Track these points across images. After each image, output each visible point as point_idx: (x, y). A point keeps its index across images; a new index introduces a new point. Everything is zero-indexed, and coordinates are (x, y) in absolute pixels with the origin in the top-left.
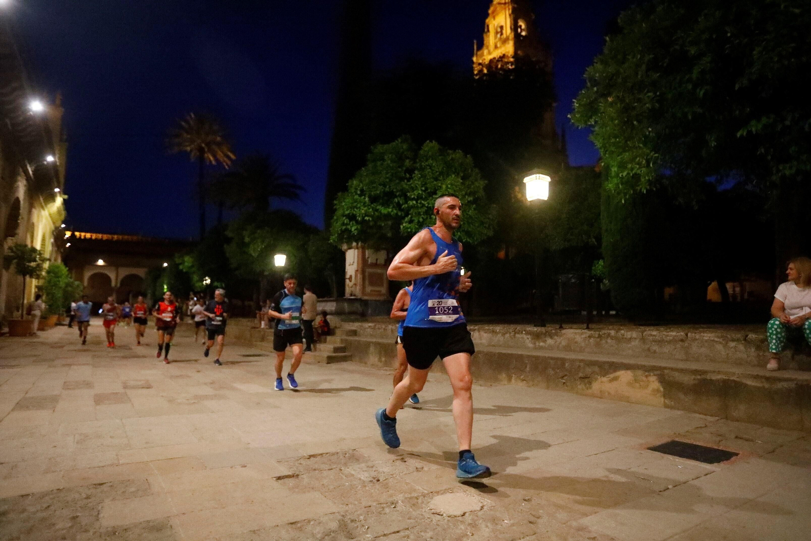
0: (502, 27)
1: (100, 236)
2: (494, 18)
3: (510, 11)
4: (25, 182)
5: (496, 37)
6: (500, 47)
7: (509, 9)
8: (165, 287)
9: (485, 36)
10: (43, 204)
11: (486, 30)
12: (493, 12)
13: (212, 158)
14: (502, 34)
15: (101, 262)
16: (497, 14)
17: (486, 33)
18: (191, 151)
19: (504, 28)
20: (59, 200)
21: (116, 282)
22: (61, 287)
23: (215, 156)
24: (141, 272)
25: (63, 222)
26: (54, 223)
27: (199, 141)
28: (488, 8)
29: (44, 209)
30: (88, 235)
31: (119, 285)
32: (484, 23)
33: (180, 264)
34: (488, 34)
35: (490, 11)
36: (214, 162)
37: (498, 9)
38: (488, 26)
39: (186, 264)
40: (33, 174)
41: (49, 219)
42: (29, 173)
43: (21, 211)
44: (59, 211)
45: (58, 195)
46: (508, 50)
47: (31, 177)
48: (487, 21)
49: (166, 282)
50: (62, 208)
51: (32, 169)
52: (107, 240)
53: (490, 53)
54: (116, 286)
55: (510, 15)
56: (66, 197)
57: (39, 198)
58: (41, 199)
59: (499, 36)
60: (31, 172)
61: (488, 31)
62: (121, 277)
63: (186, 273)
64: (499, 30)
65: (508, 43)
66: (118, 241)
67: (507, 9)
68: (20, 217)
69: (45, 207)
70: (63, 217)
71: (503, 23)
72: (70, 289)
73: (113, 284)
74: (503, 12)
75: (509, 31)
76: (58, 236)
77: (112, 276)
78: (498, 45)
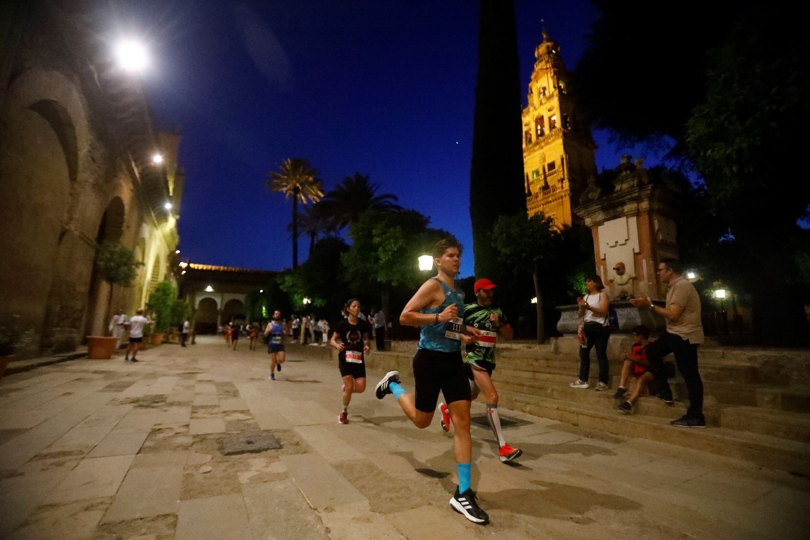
0: (544, 89)
1: (209, 267)
2: (537, 82)
3: (552, 74)
4: (131, 186)
5: (539, 97)
6: (545, 103)
7: (551, 73)
8: (264, 308)
9: (529, 97)
10: (156, 222)
11: (530, 92)
12: (536, 77)
13: (303, 198)
14: (544, 94)
15: (209, 289)
16: (539, 78)
17: (530, 95)
18: (287, 191)
19: (547, 88)
20: (171, 222)
21: (221, 305)
22: (168, 306)
23: (306, 196)
24: (241, 298)
25: (178, 248)
26: (169, 246)
27: (294, 181)
28: (531, 74)
29: (157, 229)
30: (200, 267)
31: (223, 309)
32: (528, 86)
33: (281, 284)
34: (532, 95)
35: (532, 77)
36: (305, 202)
37: (540, 73)
38: (531, 89)
39: (287, 284)
40: (141, 179)
41: (163, 241)
42: (136, 177)
43: (125, 217)
44: (172, 233)
45: (170, 215)
46: (552, 105)
47: (138, 181)
48: (530, 85)
49: (264, 303)
50: (175, 230)
51: (138, 171)
52: (215, 270)
53: (535, 109)
54: (221, 309)
55: (553, 77)
56: (178, 217)
57: (150, 212)
58: (153, 214)
59: (542, 95)
60: (137, 175)
61: (532, 92)
62: (224, 303)
63: (286, 293)
64: (542, 91)
65: (553, 99)
66: (224, 271)
67: (549, 73)
68: (125, 224)
69: (158, 227)
70: (177, 240)
71: (545, 85)
72: (179, 309)
73: (219, 307)
74: (546, 75)
75: (552, 89)
76: (173, 261)
77: (218, 300)
78: (543, 102)
